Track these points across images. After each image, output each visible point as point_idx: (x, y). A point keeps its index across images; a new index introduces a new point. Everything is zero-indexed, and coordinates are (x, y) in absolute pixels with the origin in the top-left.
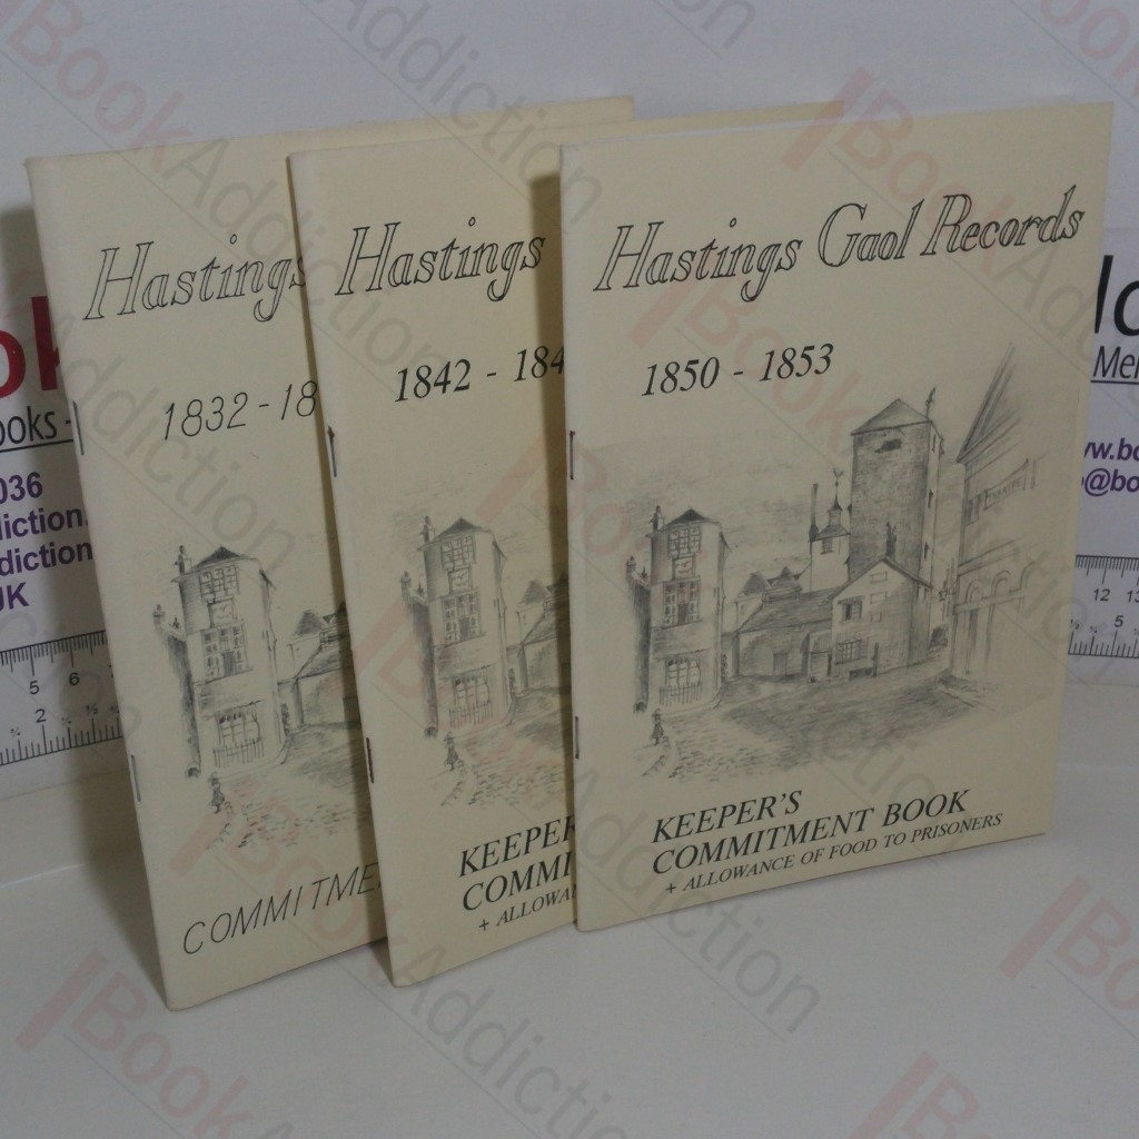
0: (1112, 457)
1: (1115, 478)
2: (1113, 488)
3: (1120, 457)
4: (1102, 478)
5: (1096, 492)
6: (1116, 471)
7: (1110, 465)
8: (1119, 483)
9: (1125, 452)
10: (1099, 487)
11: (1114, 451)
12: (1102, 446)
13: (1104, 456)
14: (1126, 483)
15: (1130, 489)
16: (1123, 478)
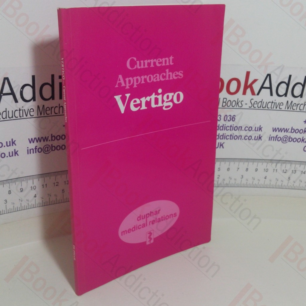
0: (289, 132)
1: (290, 138)
2: (289, 141)
3: (291, 132)
4: (286, 138)
5: (284, 142)
6: (290, 136)
7: (289, 134)
8: (291, 140)
9: (293, 131)
10: (285, 141)
11: (290, 130)
12: (286, 129)
13: (287, 132)
14: (293, 140)
15: (294, 141)
16: (292, 138)
